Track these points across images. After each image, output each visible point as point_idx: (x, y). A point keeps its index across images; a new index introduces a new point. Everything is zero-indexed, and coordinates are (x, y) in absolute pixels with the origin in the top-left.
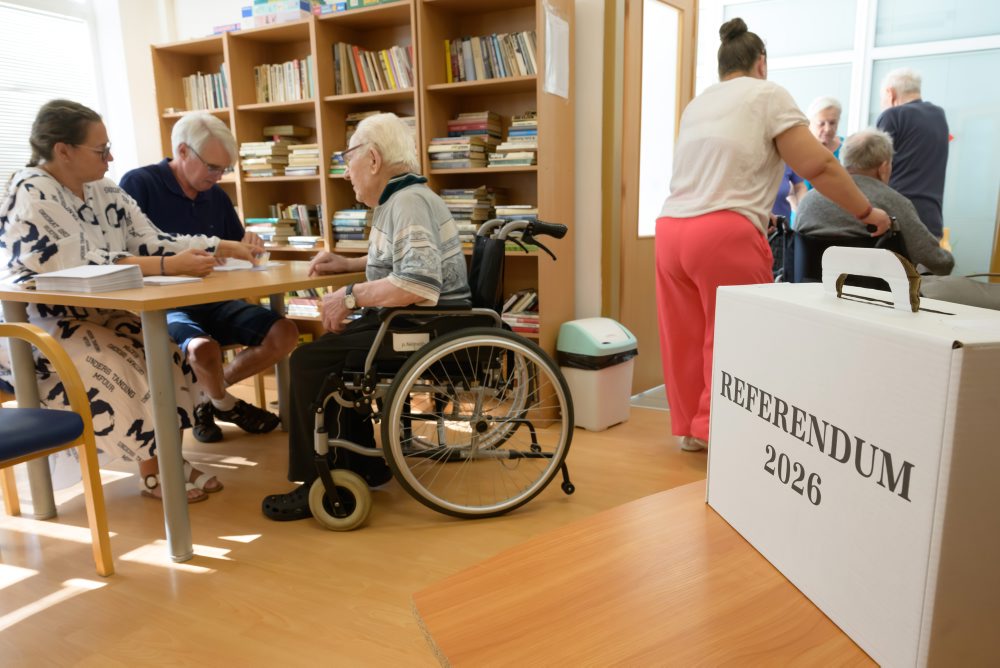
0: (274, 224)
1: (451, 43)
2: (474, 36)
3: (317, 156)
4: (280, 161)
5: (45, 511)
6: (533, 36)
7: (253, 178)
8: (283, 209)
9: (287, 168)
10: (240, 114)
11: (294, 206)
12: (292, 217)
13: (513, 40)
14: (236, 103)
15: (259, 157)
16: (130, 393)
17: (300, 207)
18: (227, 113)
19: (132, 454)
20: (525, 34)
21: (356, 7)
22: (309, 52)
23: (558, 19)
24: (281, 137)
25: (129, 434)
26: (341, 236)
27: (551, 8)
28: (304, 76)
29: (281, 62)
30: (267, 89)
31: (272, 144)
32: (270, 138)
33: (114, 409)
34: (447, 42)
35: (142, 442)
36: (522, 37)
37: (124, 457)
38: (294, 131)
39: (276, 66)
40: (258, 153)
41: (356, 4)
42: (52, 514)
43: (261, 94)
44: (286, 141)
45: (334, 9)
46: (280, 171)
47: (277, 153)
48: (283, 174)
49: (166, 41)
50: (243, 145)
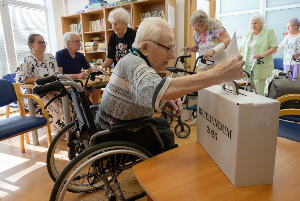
0: (94, 64)
1: (142, 14)
2: (148, 12)
3: (105, 46)
4: (95, 47)
5: (36, 143)
6: (164, 11)
7: (88, 52)
8: (96, 60)
9: (97, 49)
10: (85, 34)
11: (99, 59)
12: (98, 62)
13: (159, 13)
14: (84, 32)
15: (90, 46)
16: (57, 113)
17: (101, 59)
18: (81, 34)
19: (57, 129)
20: (162, 11)
21: (116, 5)
22: (103, 17)
23: (172, 7)
24: (95, 40)
25: (56, 123)
26: (112, 67)
27: (170, 4)
28: (102, 24)
29: (95, 20)
30: (92, 27)
31: (93, 42)
32: (93, 41)
33: (53, 117)
34: (141, 14)
35: (60, 126)
36: (161, 12)
37: (55, 129)
38: (99, 39)
39: (94, 21)
40: (90, 45)
41: (116, 4)
42: (38, 144)
43: (90, 29)
44: (97, 42)
45: (110, 6)
46: (96, 50)
47: (95, 45)
48: (96, 51)
49: (65, 15)
50: (85, 43)
